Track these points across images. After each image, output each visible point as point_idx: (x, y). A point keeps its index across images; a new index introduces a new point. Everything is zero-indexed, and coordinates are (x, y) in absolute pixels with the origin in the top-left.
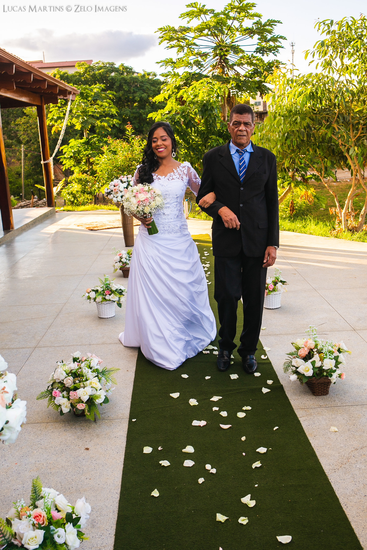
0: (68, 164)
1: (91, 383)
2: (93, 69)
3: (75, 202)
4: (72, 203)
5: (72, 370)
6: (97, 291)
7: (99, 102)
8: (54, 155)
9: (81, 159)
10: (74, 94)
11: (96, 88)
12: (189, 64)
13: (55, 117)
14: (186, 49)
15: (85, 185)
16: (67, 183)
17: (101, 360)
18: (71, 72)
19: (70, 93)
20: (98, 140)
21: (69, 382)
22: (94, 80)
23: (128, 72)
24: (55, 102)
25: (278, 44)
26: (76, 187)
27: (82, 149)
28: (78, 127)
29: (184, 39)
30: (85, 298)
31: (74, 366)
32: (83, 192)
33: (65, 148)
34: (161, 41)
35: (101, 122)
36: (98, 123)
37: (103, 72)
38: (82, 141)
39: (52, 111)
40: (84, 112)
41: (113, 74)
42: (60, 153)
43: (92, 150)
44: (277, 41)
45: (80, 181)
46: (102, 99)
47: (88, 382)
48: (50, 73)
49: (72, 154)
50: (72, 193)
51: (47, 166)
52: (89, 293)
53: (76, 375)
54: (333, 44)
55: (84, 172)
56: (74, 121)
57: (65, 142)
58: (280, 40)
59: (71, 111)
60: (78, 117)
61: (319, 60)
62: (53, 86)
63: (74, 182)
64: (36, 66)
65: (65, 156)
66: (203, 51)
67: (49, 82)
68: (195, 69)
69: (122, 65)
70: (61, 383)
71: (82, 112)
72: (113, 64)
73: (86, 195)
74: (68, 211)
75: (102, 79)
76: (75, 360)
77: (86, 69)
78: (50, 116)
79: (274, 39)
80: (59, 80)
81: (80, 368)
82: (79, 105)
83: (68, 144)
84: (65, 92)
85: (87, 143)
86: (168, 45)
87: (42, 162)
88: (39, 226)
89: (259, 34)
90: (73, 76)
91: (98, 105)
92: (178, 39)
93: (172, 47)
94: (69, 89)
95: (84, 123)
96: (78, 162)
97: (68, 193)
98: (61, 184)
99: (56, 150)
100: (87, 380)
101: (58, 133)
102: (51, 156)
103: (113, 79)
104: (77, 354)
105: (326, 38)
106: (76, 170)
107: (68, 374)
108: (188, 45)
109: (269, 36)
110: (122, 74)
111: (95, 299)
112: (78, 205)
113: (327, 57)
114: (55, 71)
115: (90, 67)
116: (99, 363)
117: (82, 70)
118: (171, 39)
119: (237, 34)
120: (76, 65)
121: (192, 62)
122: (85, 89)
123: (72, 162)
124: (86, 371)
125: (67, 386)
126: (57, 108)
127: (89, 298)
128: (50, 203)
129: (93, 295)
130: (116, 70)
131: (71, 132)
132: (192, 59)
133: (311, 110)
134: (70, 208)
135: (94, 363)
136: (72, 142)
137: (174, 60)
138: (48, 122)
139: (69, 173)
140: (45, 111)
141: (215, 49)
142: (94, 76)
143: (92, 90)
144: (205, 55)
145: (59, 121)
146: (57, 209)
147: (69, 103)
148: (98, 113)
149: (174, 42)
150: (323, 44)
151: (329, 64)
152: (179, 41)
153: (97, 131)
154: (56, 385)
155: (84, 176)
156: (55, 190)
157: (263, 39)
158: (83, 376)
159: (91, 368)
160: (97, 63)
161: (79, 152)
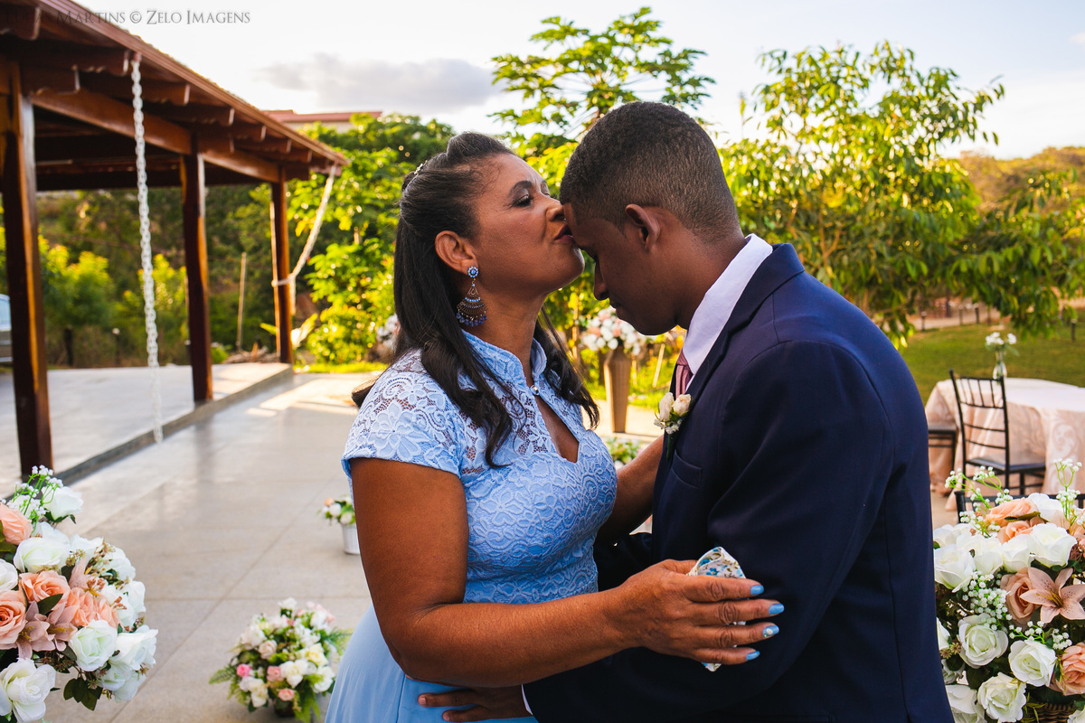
0: (322, 288)
1: (307, 655)
2: (382, 126)
3: (332, 358)
4: (327, 359)
5: (275, 630)
6: (343, 504)
7: (386, 182)
8: (297, 270)
9: (347, 282)
10: (339, 165)
11: (382, 157)
12: (541, 120)
13: (305, 206)
14: (538, 93)
15: (351, 328)
16: (318, 324)
17: (331, 616)
18: (341, 130)
19: (331, 163)
20: (380, 249)
21: (269, 649)
22: (382, 143)
23: (444, 134)
24: (306, 177)
25: (700, 90)
26: (334, 331)
27: (349, 263)
28: (345, 225)
29: (536, 76)
30: (322, 515)
31: (281, 623)
32: (348, 340)
33: (318, 261)
34: (497, 80)
35: (387, 216)
36: (382, 218)
37: (399, 132)
38: (352, 249)
39: (299, 194)
40: (358, 199)
41: (417, 136)
42: (308, 269)
43: (367, 265)
44: (699, 85)
45: (342, 320)
46: (392, 176)
47: (302, 652)
48: (303, 130)
49: (332, 273)
50: (326, 342)
51: (283, 290)
52: (328, 506)
53: (283, 639)
54: (788, 90)
55: (352, 304)
56: (339, 213)
57: (320, 249)
58: (703, 82)
59: (333, 197)
60: (345, 206)
61: (763, 117)
62: (300, 150)
63: (331, 321)
64: (279, 119)
65: (319, 274)
66: (570, 98)
67: (294, 142)
68: (553, 129)
69: (434, 121)
70: (254, 652)
71: (354, 198)
72: (416, 119)
73: (353, 346)
74: (317, 372)
75: (394, 142)
76: (283, 612)
77: (370, 125)
78: (295, 203)
79: (695, 82)
80: (317, 142)
81: (292, 628)
82: (349, 186)
83: (325, 253)
84: (322, 162)
85: (360, 253)
86: (508, 86)
87: (275, 283)
88: (261, 396)
89: (668, 71)
90: (345, 137)
91: (383, 186)
92: (526, 76)
93: (514, 89)
94: (330, 157)
95: (356, 218)
96: (342, 286)
97: (320, 342)
98: (308, 325)
99: (301, 262)
100: (301, 647)
101: (306, 233)
102: (291, 272)
103: (416, 144)
104: (289, 604)
105: (777, 80)
106: (337, 301)
107: (268, 637)
108: (542, 87)
109: (685, 77)
110: (434, 136)
111: (339, 518)
112: (335, 362)
113: (776, 113)
114: (314, 127)
115: (376, 122)
116: (328, 621)
117: (361, 128)
118: (514, 76)
119: (631, 70)
120: (352, 118)
121: (548, 116)
122: (361, 158)
123: (332, 286)
124: (301, 631)
125: (264, 656)
126: (309, 189)
127: (329, 516)
128: (285, 358)
129: (336, 510)
130: (424, 130)
131: (330, 232)
132: (549, 111)
133: (750, 203)
134: (321, 367)
135: (319, 620)
136: (333, 250)
137: (518, 112)
138: (290, 215)
139: (324, 304)
140: (288, 194)
141: (590, 95)
142: (383, 137)
143: (373, 161)
144: (574, 105)
145: (312, 212)
146: (297, 369)
147: (330, 182)
148: (383, 200)
149: (520, 82)
150: (767, 90)
151: (777, 123)
152: (527, 80)
153: (380, 232)
154: (247, 657)
155: (352, 312)
156: (296, 336)
157: (676, 80)
158: (294, 641)
159: (311, 628)
160: (391, 116)
161: (344, 269)
